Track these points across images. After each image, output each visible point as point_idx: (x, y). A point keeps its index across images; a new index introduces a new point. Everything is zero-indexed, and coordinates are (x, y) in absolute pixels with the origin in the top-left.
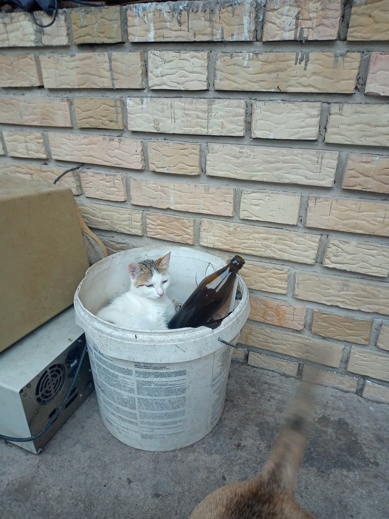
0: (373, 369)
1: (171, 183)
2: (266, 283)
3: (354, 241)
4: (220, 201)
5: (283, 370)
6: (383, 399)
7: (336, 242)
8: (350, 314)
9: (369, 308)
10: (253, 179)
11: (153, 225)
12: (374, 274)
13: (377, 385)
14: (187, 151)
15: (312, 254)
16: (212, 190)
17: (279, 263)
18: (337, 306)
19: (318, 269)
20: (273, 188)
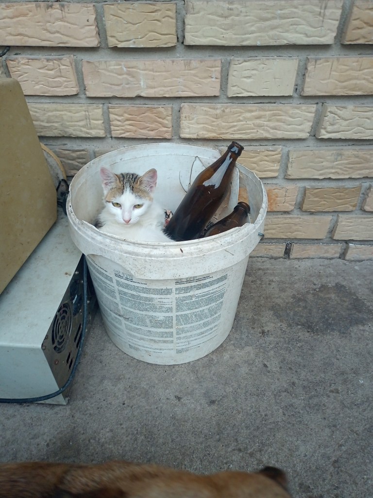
0: (357, 232)
1: (140, 63)
2: (257, 168)
3: (350, 105)
4: (205, 78)
5: (271, 253)
6: (363, 257)
7: (334, 109)
8: (340, 184)
9: (359, 174)
10: (245, 43)
11: (119, 121)
12: (367, 138)
13: (359, 246)
14: (159, 13)
15: (308, 126)
16: (194, 64)
17: (271, 143)
18: (330, 179)
19: (311, 143)
20: (266, 53)
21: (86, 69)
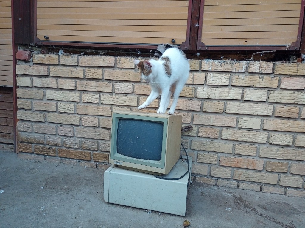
0: (290, 183)
1: (212, 116)
2: (249, 152)
3: (280, 134)
4: (232, 121)
6: (294, 195)
7: (274, 134)
8: (280, 161)
9: (287, 158)
10: (244, 113)
11: (202, 131)
12: (288, 145)
13: (291, 190)
14: (219, 104)
15: (266, 139)
16: (228, 117)
17: (253, 144)
18: (275, 159)
19: (268, 145)
20: (251, 117)
21: (195, 116)
